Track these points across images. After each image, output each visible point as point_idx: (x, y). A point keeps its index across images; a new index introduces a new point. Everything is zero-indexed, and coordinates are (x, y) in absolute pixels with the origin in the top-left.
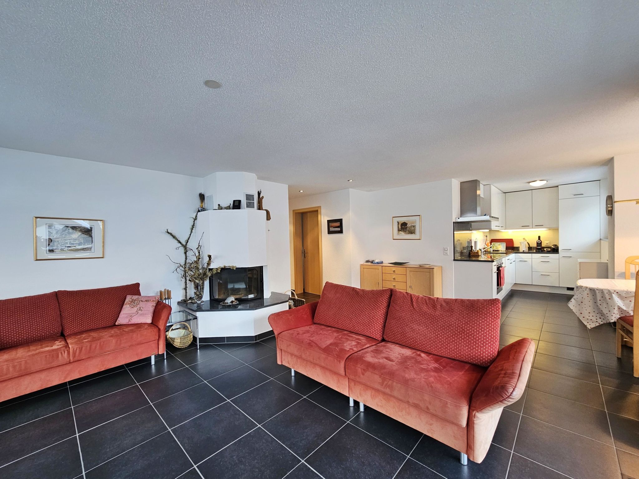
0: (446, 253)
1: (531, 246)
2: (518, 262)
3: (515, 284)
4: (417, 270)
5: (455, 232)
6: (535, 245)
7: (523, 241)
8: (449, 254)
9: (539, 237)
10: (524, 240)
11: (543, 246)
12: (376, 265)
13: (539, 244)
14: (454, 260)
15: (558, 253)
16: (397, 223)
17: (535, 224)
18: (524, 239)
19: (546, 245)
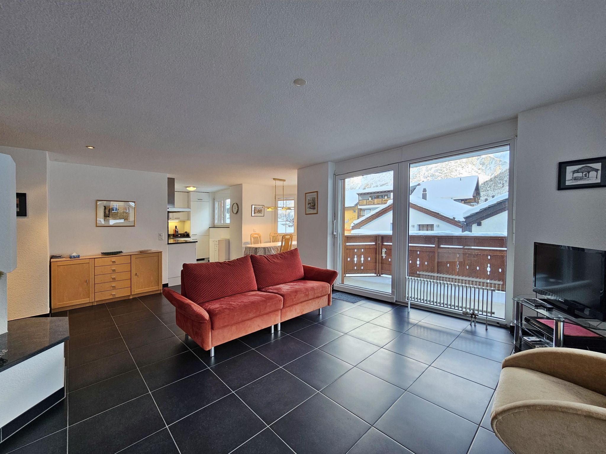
0: (161, 238)
4: (140, 256)
5: (169, 221)
8: (163, 239)
9: (176, 227)
12: (76, 259)
14: (168, 244)
16: (104, 208)
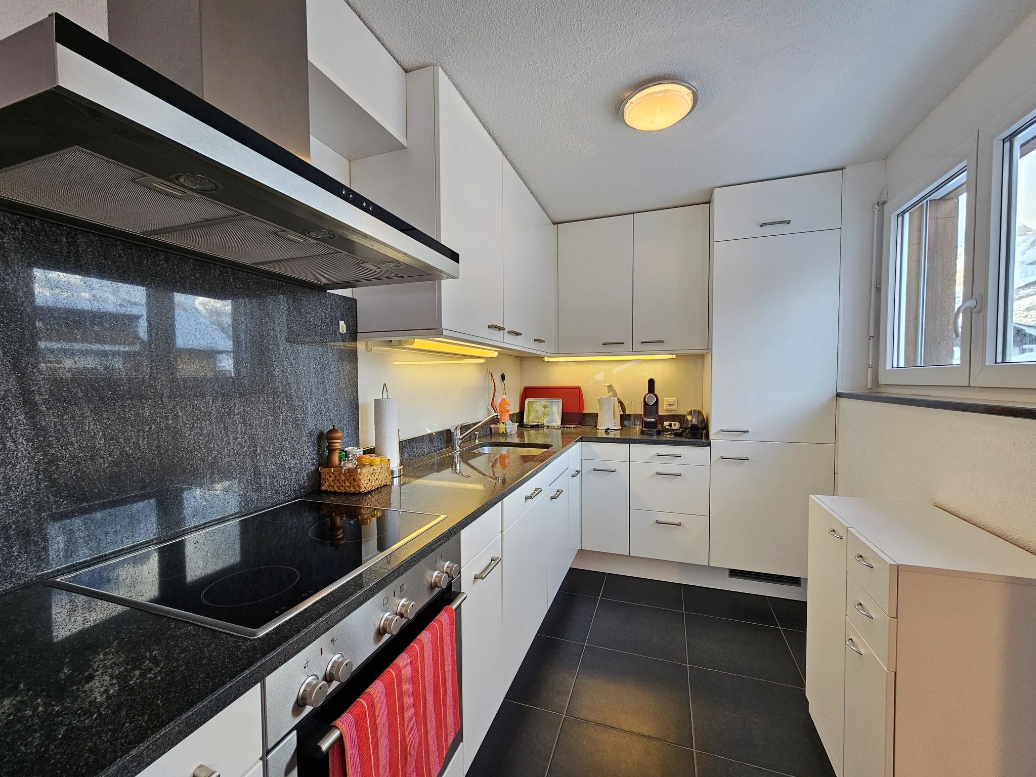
1: (628, 412)
2: (589, 472)
3: (580, 551)
6: (640, 410)
7: (606, 394)
9: (651, 382)
10: (611, 394)
11: (661, 412)
13: (651, 408)
15: (709, 444)
17: (640, 337)
18: (610, 388)
19: (666, 410)
